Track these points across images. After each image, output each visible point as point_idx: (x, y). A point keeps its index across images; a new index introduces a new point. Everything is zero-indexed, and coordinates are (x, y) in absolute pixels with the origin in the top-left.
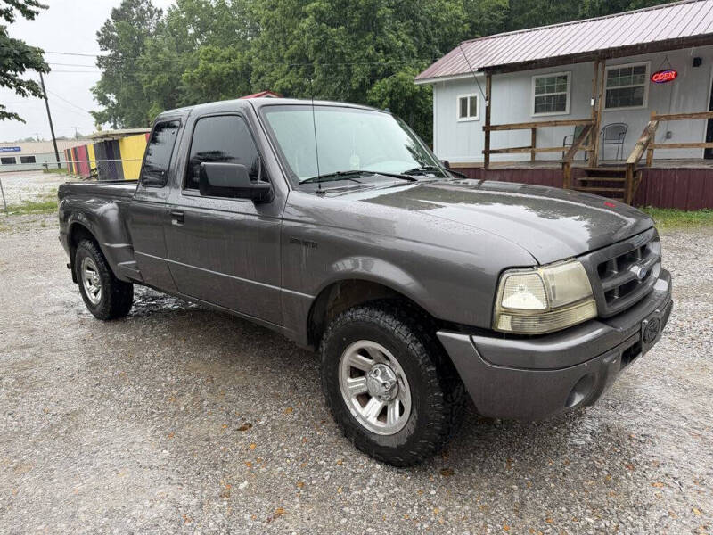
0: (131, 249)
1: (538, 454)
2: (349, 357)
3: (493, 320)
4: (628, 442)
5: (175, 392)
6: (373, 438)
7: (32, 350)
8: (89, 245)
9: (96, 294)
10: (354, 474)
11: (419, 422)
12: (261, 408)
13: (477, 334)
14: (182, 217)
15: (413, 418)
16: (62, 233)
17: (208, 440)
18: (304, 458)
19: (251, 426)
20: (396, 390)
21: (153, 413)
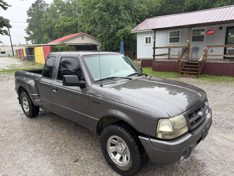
0: (39, 96)
1: (170, 171)
2: (110, 140)
3: (156, 134)
4: (199, 166)
5: (53, 146)
6: (118, 167)
7: (6, 129)
8: (25, 93)
9: (27, 109)
11: (133, 164)
12: (81, 153)
13: (151, 138)
14: (57, 89)
15: (131, 162)
16: (16, 88)
17: (64, 165)
18: (96, 173)
19: (78, 160)
20: (125, 151)
21: (46, 155)
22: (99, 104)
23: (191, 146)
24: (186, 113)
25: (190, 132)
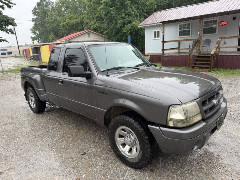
0: (45, 90)
1: (183, 163)
2: (119, 131)
3: (167, 122)
4: (213, 158)
5: (60, 140)
6: (127, 159)
7: (13, 125)
8: (31, 89)
9: (33, 104)
10: (121, 171)
11: (142, 155)
12: (89, 146)
13: (162, 127)
14: (62, 82)
15: (140, 153)
16: (22, 84)
17: (72, 158)
18: (104, 166)
19: (86, 153)
20: (134, 143)
21: (53, 148)
22: (106, 94)
23: (205, 135)
24: (199, 100)
25: (203, 120)
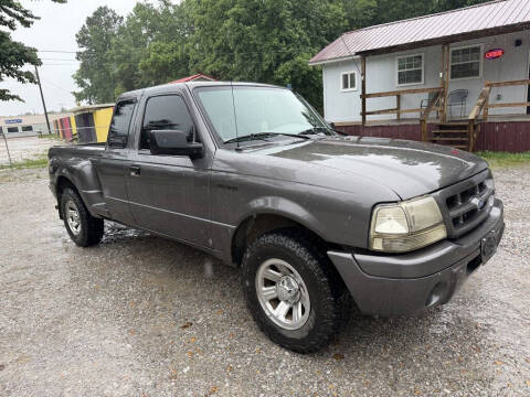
0: (102, 194)
1: (407, 341)
2: (264, 271)
3: (369, 242)
4: (475, 330)
6: (284, 333)
7: (31, 270)
8: (71, 192)
9: (77, 227)
10: (269, 359)
11: (316, 320)
12: (199, 311)
13: (358, 253)
14: (139, 170)
15: (311, 317)
16: (51, 183)
17: (160, 335)
18: (231, 348)
19: (191, 324)
20: (298, 295)
21: (119, 316)
22: (235, 189)
24: (440, 194)
